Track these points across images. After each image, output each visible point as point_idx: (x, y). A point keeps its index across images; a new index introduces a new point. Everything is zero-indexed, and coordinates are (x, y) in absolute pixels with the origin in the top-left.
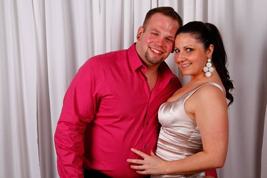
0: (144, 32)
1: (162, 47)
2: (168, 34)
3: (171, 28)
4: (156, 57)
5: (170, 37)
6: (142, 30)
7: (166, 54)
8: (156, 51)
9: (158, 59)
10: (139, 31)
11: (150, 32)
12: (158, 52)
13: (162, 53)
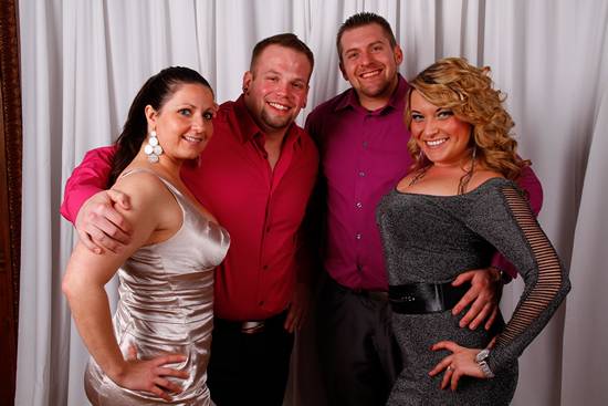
0: (254, 78)
1: (287, 98)
2: (293, 76)
3: (297, 65)
4: (279, 117)
5: (298, 80)
6: (250, 76)
7: (295, 110)
8: (278, 106)
9: (284, 119)
10: (245, 79)
11: (264, 76)
12: (282, 107)
13: (290, 108)
